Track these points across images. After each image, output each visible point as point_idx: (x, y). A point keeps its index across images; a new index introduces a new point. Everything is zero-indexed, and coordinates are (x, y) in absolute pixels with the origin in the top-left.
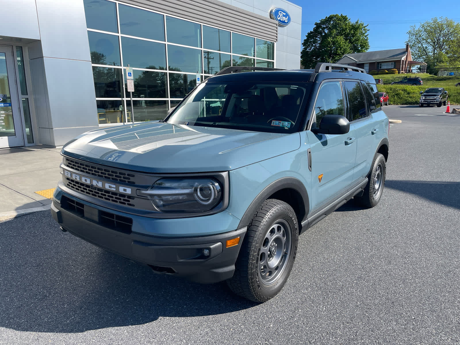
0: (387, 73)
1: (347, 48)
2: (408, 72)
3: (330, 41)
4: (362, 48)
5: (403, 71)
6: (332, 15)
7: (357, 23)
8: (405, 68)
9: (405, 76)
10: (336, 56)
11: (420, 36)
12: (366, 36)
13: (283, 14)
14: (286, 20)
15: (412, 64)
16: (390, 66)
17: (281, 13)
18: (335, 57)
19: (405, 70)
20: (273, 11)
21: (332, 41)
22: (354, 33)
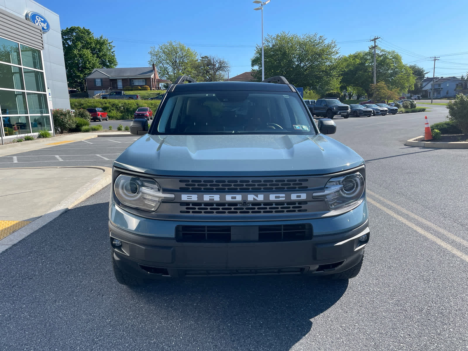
0: (140, 90)
1: (96, 63)
2: (157, 89)
3: (77, 54)
4: (111, 64)
5: (154, 88)
6: (74, 26)
7: (101, 38)
8: (155, 85)
9: (158, 93)
10: (86, 70)
11: (160, 57)
12: (112, 52)
13: (41, 20)
14: (45, 27)
15: (159, 81)
16: (142, 83)
17: (39, 18)
18: (84, 71)
19: (155, 87)
20: (30, 15)
21: (78, 54)
22: (101, 48)
